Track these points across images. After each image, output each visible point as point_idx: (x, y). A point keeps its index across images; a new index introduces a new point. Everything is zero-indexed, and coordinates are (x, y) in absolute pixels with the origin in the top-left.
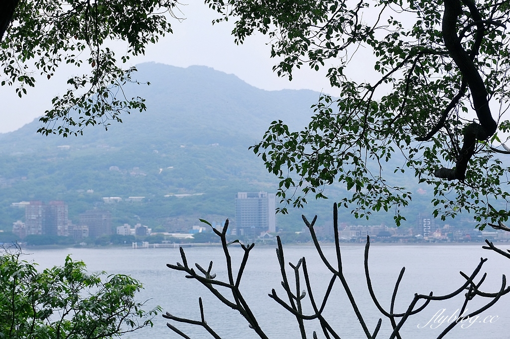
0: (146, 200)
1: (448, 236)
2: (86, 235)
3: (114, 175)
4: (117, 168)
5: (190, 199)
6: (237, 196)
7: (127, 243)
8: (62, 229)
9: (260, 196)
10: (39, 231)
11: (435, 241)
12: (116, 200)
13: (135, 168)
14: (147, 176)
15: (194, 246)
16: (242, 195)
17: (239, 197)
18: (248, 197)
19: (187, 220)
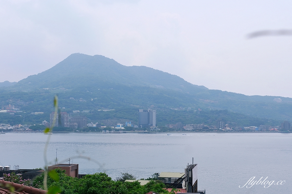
0: (90, 112)
1: (232, 129)
2: (77, 127)
3: (73, 101)
4: (73, 98)
5: (110, 112)
6: (139, 111)
7: (97, 131)
8: (66, 124)
9: (149, 111)
10: (57, 125)
11: (227, 131)
12: (78, 112)
13: (81, 98)
14: (87, 102)
15: (127, 132)
16: (141, 111)
17: (140, 111)
18: (143, 111)
19: (112, 121)
